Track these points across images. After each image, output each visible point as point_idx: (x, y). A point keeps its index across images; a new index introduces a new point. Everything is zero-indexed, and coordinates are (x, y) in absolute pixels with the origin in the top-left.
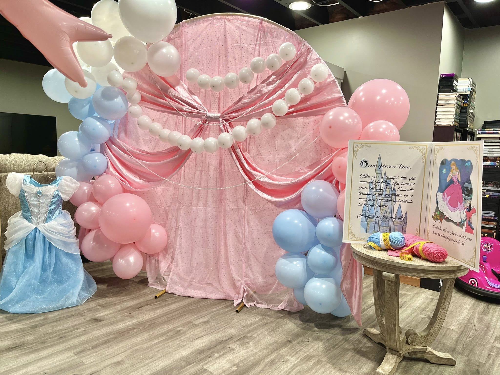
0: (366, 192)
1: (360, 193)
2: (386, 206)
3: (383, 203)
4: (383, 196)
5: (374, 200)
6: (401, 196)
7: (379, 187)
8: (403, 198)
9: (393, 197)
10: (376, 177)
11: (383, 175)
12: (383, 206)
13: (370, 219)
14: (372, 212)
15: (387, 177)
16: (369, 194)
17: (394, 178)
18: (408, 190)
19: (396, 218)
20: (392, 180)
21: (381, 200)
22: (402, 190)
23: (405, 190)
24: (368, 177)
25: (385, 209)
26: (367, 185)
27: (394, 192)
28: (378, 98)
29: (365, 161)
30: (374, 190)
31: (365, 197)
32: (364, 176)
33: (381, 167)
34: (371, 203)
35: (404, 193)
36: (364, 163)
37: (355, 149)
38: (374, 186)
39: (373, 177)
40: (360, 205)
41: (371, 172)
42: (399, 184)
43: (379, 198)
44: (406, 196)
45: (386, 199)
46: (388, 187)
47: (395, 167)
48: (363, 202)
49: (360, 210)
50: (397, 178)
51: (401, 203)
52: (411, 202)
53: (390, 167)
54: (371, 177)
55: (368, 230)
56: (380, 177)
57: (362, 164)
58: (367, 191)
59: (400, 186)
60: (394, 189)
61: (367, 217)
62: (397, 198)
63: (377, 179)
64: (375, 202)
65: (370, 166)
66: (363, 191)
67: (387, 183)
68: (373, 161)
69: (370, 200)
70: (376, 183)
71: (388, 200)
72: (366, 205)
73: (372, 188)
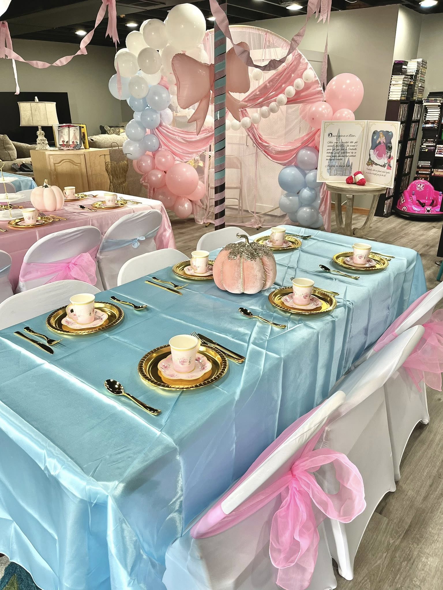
0: (331, 152)
1: (327, 153)
2: (341, 159)
3: (340, 158)
4: (340, 154)
5: (335, 156)
6: (349, 153)
7: (338, 148)
8: (351, 154)
9: (345, 154)
10: (337, 143)
11: (340, 141)
12: (339, 160)
13: (332, 168)
14: (334, 164)
15: (342, 142)
16: (332, 153)
17: (346, 142)
18: (354, 149)
19: (346, 166)
20: (345, 144)
21: (339, 156)
22: (350, 149)
23: (352, 149)
24: (332, 143)
25: (341, 161)
26: (331, 148)
27: (346, 151)
29: (331, 134)
30: (335, 151)
31: (330, 155)
32: (330, 143)
33: (339, 136)
34: (333, 158)
35: (351, 151)
36: (330, 135)
37: (326, 126)
38: (335, 148)
39: (335, 143)
40: (327, 159)
41: (334, 139)
42: (349, 146)
43: (338, 155)
44: (352, 153)
45: (341, 155)
46: (343, 148)
47: (347, 136)
48: (329, 158)
49: (327, 163)
50: (348, 143)
51: (350, 158)
52: (355, 156)
53: (344, 136)
54: (334, 143)
55: (331, 174)
56: (338, 143)
57: (329, 135)
58: (331, 151)
59: (349, 147)
60: (346, 149)
61: (330, 167)
62: (348, 154)
63: (337, 144)
64: (335, 157)
65: (334, 136)
66: (329, 151)
67: (342, 146)
68: (335, 134)
69: (332, 156)
70: (337, 146)
71: (342, 156)
72: (330, 160)
73: (334, 150)
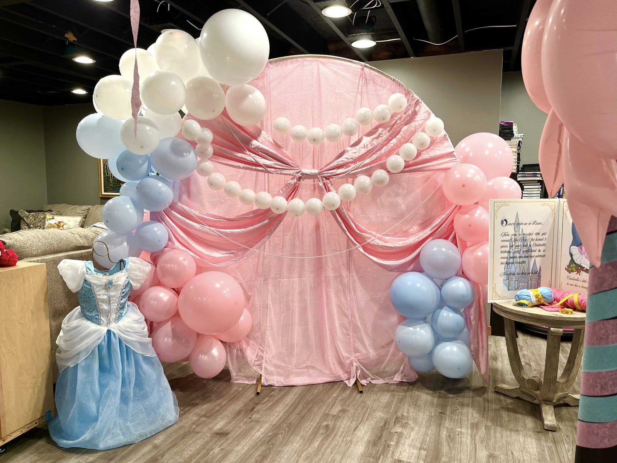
0: (507, 251)
1: (502, 252)
2: (524, 262)
3: (521, 260)
4: (521, 253)
5: (513, 258)
6: (535, 251)
7: (517, 244)
8: (537, 253)
9: (529, 253)
10: (515, 235)
11: (520, 233)
12: (522, 263)
13: (511, 277)
14: (513, 270)
15: (524, 234)
16: (509, 252)
17: (530, 234)
18: (541, 245)
19: (532, 273)
20: (528, 236)
21: (520, 257)
22: (536, 245)
23: (539, 245)
24: (508, 235)
25: (524, 265)
26: (507, 244)
27: (530, 248)
28: (487, 152)
29: (505, 220)
30: (514, 248)
31: (506, 255)
32: (505, 235)
33: (519, 224)
34: (511, 260)
35: (537, 248)
36: (505, 222)
37: (496, 208)
38: (514, 243)
39: (512, 235)
40: (502, 263)
41: (510, 230)
42: (533, 240)
43: (518, 255)
44: (539, 251)
45: (524, 255)
46: (525, 244)
47: (530, 224)
48: (505, 261)
49: (501, 269)
50: (532, 235)
51: (536, 259)
52: (544, 256)
53: (526, 224)
54: (510, 235)
55: (510, 288)
56: (518, 235)
57: (502, 222)
58: (507, 249)
59: (535, 241)
60: (530, 246)
61: (508, 275)
62: (533, 254)
63: (516, 237)
64: (515, 259)
65: (510, 224)
66: (504, 249)
67: (524, 240)
68: (511, 220)
69: (510, 258)
70: (515, 240)
71: (525, 257)
72: (507, 263)
73: (512, 246)
